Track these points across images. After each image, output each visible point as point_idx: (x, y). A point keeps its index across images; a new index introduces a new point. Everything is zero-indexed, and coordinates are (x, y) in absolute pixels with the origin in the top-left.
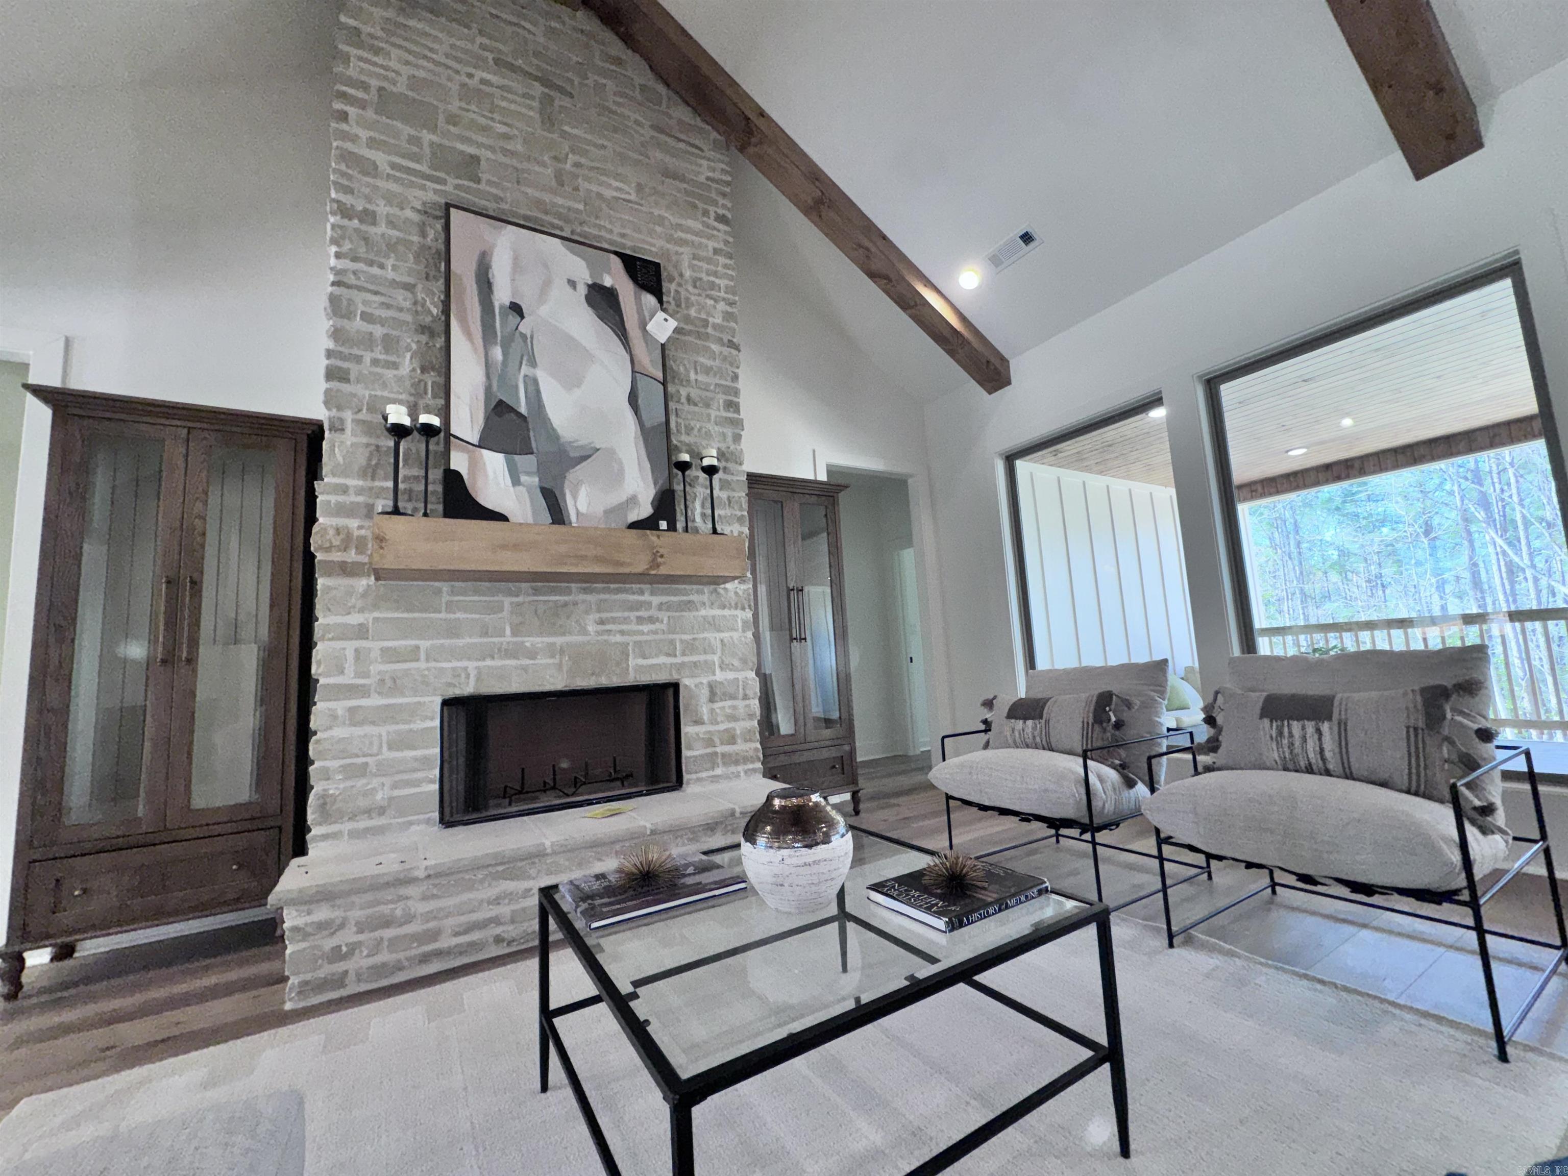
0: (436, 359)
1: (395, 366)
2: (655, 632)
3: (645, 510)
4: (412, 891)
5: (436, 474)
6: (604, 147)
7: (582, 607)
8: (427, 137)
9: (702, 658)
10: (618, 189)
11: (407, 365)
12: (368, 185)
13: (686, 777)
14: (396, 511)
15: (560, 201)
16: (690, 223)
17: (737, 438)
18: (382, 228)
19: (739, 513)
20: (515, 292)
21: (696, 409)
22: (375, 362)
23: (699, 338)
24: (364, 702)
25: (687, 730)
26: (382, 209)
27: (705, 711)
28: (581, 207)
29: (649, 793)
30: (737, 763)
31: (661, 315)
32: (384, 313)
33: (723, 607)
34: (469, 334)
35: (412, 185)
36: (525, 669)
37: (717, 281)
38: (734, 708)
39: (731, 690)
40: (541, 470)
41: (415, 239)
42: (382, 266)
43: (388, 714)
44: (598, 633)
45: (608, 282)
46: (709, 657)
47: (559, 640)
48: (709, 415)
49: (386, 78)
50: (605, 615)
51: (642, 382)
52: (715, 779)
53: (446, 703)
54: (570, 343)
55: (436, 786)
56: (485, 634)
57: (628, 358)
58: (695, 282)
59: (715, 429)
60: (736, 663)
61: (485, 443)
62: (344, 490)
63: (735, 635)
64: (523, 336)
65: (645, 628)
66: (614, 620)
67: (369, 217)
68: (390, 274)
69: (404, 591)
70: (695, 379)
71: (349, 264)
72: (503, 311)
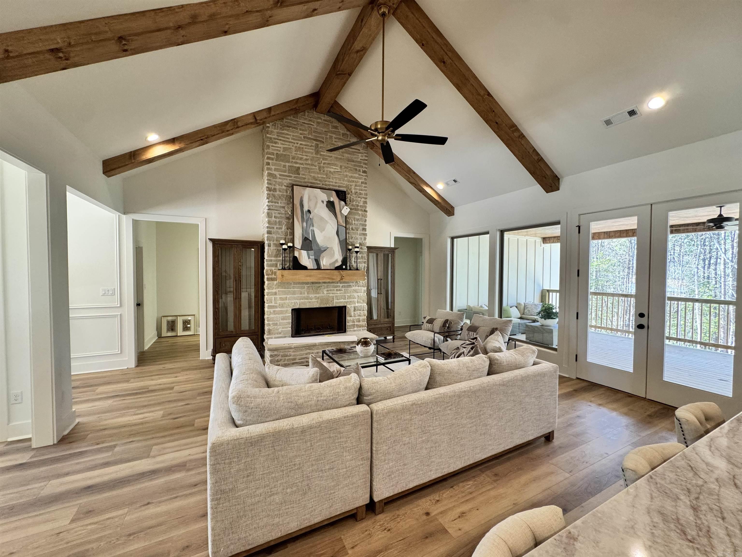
0: (290, 226)
1: (281, 228)
2: (341, 293)
3: (339, 263)
4: (292, 350)
5: (292, 256)
6: (331, 156)
7: (323, 287)
8: (287, 164)
9: (352, 300)
10: (335, 169)
11: (284, 228)
12: (274, 181)
13: (347, 330)
15: (319, 176)
16: (355, 175)
17: (365, 239)
18: (278, 193)
19: (364, 261)
20: (309, 207)
21: (354, 232)
22: (277, 228)
23: (356, 210)
24: (276, 309)
25: (348, 318)
26: (277, 187)
27: (352, 314)
28: (325, 176)
29: (338, 333)
30: (360, 327)
31: (346, 207)
32: (279, 215)
33: (359, 287)
34: (298, 220)
35: (284, 179)
36: (310, 302)
37: (362, 192)
38: (360, 313)
39: (359, 308)
40: (315, 255)
41: (285, 194)
42: (278, 203)
43: (281, 312)
44: (327, 294)
45: (332, 200)
46: (354, 300)
47: (318, 295)
48: (357, 233)
49: (277, 150)
50: (328, 289)
51: (340, 227)
52: (355, 331)
53: (292, 310)
54: (322, 219)
55: (291, 328)
56: (301, 294)
57: (336, 221)
58: (355, 194)
59: (358, 236)
60: (361, 301)
61: (302, 248)
63: (362, 294)
64: (311, 219)
65: (338, 292)
66: (331, 290)
67: (275, 190)
68: (280, 205)
69: (284, 284)
70: (354, 223)
71: (271, 204)
72: (306, 212)
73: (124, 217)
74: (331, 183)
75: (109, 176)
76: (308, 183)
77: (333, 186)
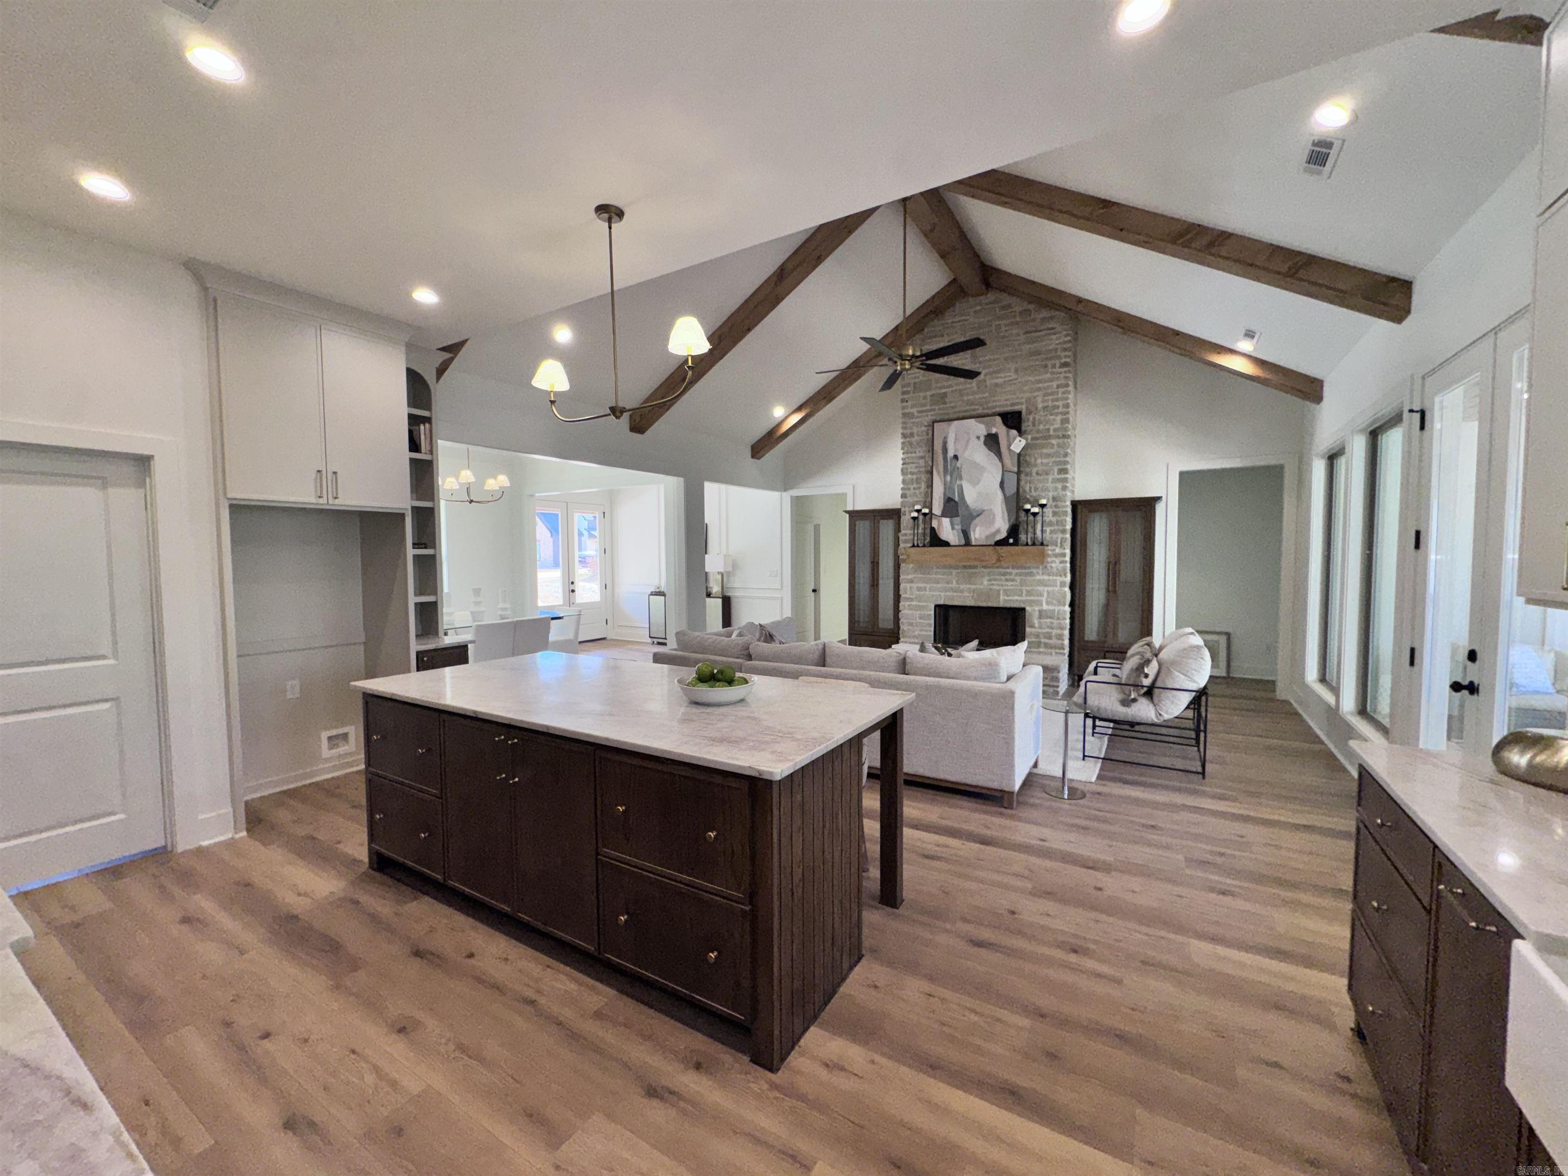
0: (929, 483)
1: (919, 488)
2: (1013, 585)
3: (1003, 534)
5: (928, 527)
7: (980, 574)
8: (928, 393)
9: (1036, 598)
10: (1005, 377)
11: (923, 486)
12: (911, 423)
14: (914, 546)
15: (977, 396)
16: (1043, 376)
17: (1065, 488)
18: (916, 438)
20: (956, 450)
21: (1041, 478)
22: (914, 488)
23: (1042, 440)
24: (913, 603)
26: (915, 430)
27: (1036, 622)
28: (987, 395)
30: (1052, 648)
31: (1019, 438)
32: (915, 471)
34: (939, 473)
35: (923, 418)
36: (960, 597)
37: (1057, 403)
38: (1052, 623)
39: (1054, 614)
40: (963, 521)
41: (923, 437)
42: (915, 453)
43: (921, 608)
44: (989, 585)
45: (994, 431)
46: (1039, 598)
47: (973, 587)
48: (1046, 479)
50: (991, 577)
51: (1007, 476)
52: (1040, 653)
53: (936, 606)
54: (976, 465)
55: (932, 633)
56: (948, 583)
57: (1000, 464)
58: (1045, 408)
59: (1048, 485)
60: (1058, 602)
61: (944, 515)
62: (905, 535)
63: (1056, 589)
64: (958, 468)
65: (1009, 583)
66: (995, 580)
67: (912, 435)
68: (918, 454)
69: (922, 567)
70: (1040, 461)
71: (906, 455)
72: (951, 460)
73: (784, 494)
74: (998, 404)
75: (759, 459)
76: (959, 412)
77: (1000, 406)
